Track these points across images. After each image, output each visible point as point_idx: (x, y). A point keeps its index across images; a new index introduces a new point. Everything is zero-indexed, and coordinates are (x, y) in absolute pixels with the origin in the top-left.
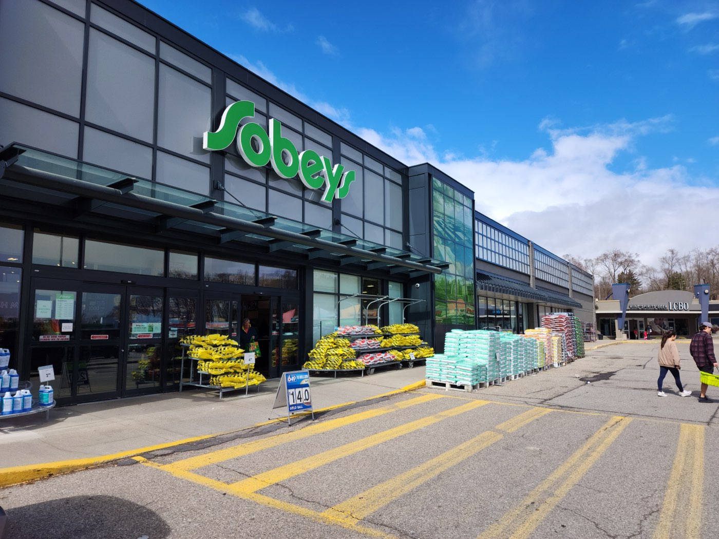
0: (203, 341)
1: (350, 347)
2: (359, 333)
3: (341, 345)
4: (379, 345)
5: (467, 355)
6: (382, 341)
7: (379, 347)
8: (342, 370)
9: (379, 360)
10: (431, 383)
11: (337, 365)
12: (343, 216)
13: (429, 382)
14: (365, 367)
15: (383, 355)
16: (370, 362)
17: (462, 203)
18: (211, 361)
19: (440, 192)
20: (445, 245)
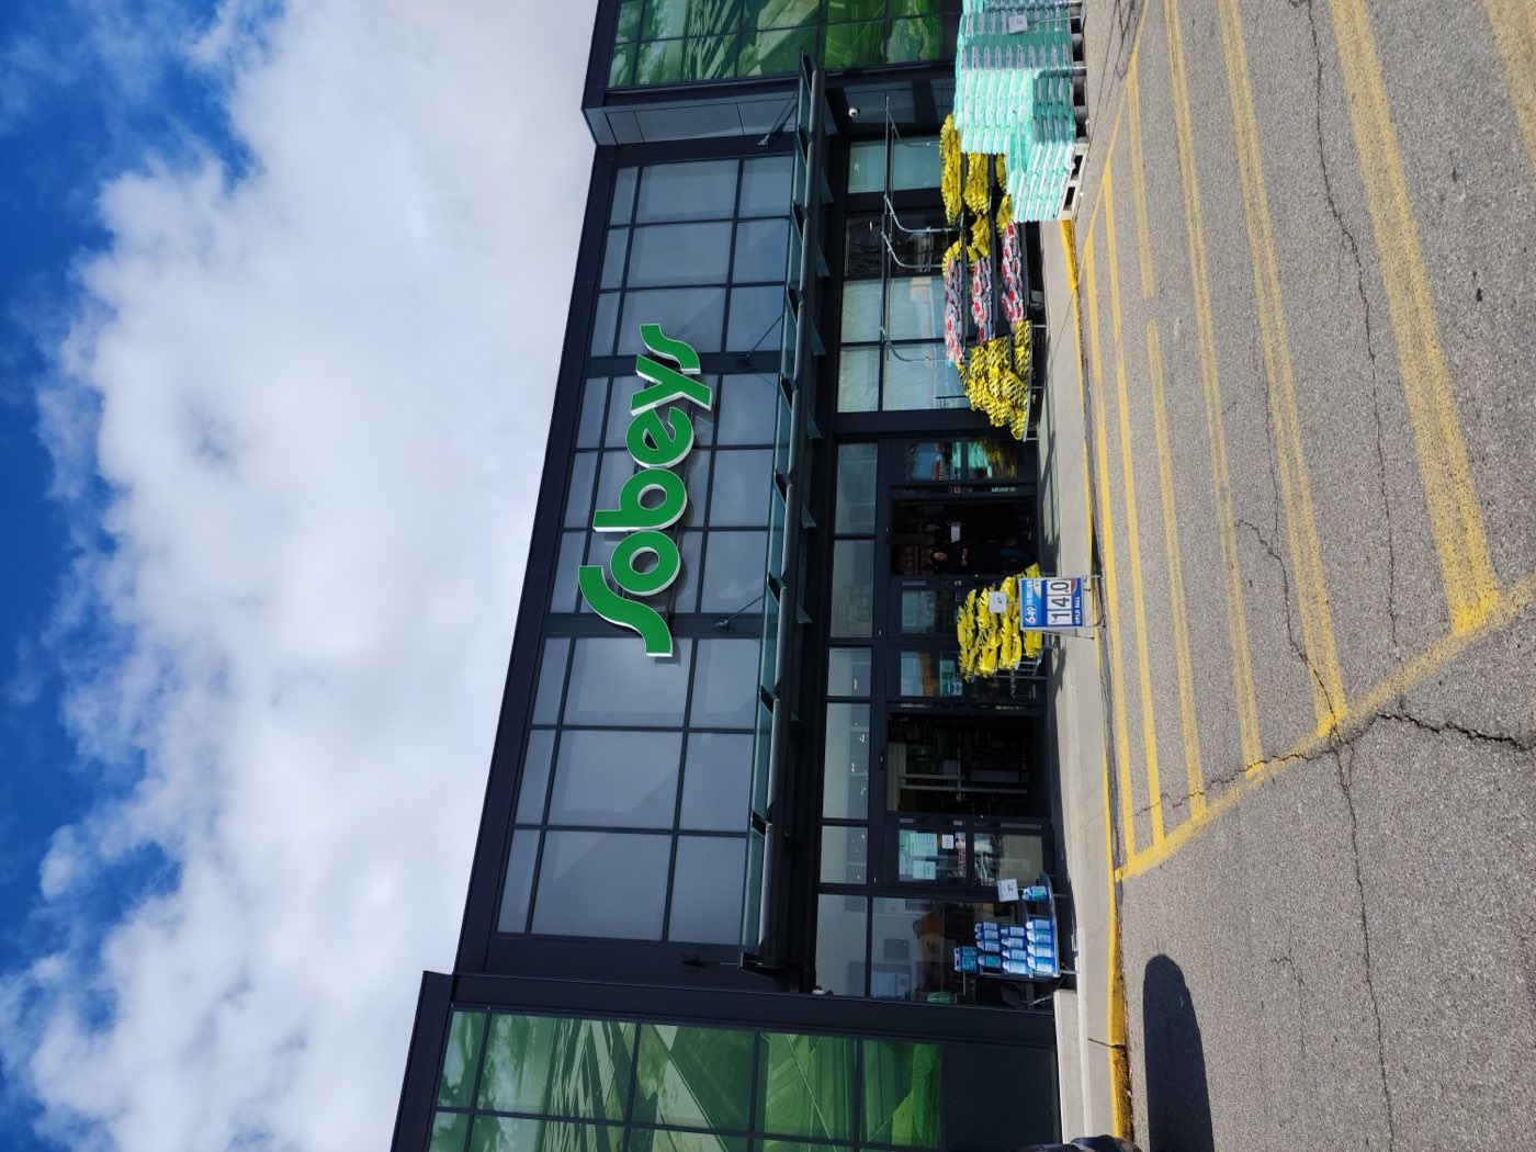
0: (968, 651)
1: (986, 348)
2: (960, 310)
3: (982, 366)
4: (985, 260)
5: (1010, 110)
6: (977, 250)
7: (988, 262)
8: (1030, 377)
9: (1016, 273)
10: (1066, 212)
11: (1019, 386)
12: (732, 347)
13: (1064, 215)
14: (1028, 319)
15: (1006, 261)
16: (1017, 304)
18: (999, 652)
19: (637, 60)
20: (756, 32)
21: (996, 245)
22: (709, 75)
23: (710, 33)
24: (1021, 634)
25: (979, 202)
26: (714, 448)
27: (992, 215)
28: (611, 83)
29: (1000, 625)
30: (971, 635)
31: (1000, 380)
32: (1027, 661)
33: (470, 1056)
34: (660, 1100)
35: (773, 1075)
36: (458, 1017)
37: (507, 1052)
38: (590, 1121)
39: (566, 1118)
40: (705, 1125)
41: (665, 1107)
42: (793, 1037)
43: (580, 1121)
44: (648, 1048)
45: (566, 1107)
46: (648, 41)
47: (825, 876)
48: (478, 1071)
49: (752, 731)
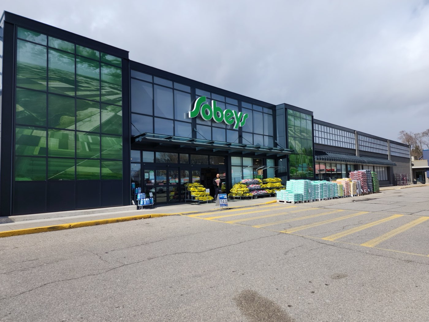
0: (192, 185)
1: (246, 187)
2: (251, 182)
3: (243, 187)
6: (262, 185)
7: (260, 188)
8: (243, 196)
9: (260, 193)
10: (279, 201)
11: (241, 194)
14: (253, 196)
15: (261, 191)
16: (255, 194)
17: (305, 118)
18: (195, 192)
19: (292, 115)
20: (295, 140)
21: (263, 189)
22: (289, 130)
23: (295, 131)
24: (201, 196)
25: (269, 185)
26: (226, 129)
27: (267, 188)
28: (288, 110)
29: (201, 191)
31: (241, 190)
32: (194, 198)
33: (112, 62)
34: (106, 111)
35: (113, 139)
36: (120, 59)
37: (114, 72)
38: (100, 93)
39: (100, 86)
40: (102, 122)
42: (122, 144)
43: (100, 90)
44: (117, 108)
45: (103, 86)
46: (294, 118)
47: (144, 153)
48: (109, 64)
49: (174, 135)
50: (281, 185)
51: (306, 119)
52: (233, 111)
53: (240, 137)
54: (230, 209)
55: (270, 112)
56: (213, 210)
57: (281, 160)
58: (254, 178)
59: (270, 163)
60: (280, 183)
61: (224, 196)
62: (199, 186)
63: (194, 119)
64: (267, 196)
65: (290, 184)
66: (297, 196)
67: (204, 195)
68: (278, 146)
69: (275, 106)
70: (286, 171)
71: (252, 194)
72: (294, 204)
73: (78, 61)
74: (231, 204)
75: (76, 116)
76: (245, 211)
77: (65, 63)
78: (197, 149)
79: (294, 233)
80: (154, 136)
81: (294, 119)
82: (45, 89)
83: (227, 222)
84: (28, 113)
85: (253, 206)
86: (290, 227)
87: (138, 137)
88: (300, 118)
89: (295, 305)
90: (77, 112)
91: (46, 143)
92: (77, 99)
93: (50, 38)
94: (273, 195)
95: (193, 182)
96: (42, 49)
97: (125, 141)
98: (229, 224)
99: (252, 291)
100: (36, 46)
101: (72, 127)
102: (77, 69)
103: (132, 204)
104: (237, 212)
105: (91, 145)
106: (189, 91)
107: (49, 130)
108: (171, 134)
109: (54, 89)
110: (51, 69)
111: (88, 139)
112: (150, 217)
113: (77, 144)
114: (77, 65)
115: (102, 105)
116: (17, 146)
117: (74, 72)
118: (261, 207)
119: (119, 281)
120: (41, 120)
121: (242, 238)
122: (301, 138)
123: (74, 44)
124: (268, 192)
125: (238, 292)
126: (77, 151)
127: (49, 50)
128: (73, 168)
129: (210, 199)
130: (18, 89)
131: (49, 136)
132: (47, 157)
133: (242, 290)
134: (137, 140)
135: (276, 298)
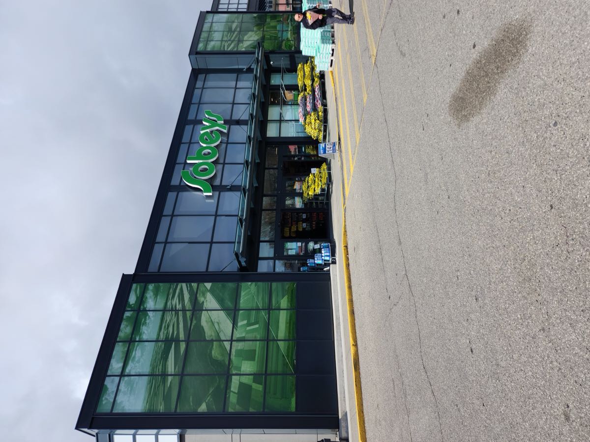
0: (306, 192)
1: (311, 115)
2: (303, 108)
3: (309, 121)
5: (315, 42)
6: (308, 93)
7: (311, 95)
8: (323, 121)
9: (319, 96)
10: (331, 68)
11: (320, 124)
14: (322, 106)
16: (319, 103)
17: (210, 24)
18: (314, 189)
19: (206, 45)
20: (243, 41)
21: (313, 91)
22: (229, 49)
23: (230, 40)
24: (321, 181)
25: (308, 82)
26: (227, 143)
27: (312, 85)
28: (198, 50)
29: (315, 181)
30: (307, 187)
31: (315, 123)
32: (323, 190)
33: (138, 296)
34: (205, 304)
35: (243, 294)
36: (134, 286)
37: (152, 294)
38: (180, 310)
39: (172, 310)
40: (220, 309)
41: (206, 305)
42: (250, 283)
43: (177, 311)
44: (201, 289)
45: (172, 307)
46: (210, 41)
47: (261, 255)
48: (141, 300)
49: (237, 216)
50: (308, 64)
51: (212, 23)
52: (202, 132)
53: (238, 122)
54: (339, 139)
55: (201, 77)
56: (340, 163)
57: (271, 63)
58: (298, 104)
59: (276, 80)
60: (305, 65)
61: (321, 147)
62: (307, 184)
63: (214, 188)
64: (323, 85)
65: (306, 50)
66: (324, 40)
67: (320, 176)
68: (252, 67)
69: (193, 70)
70: (288, 55)
71: (320, 107)
72: (335, 44)
73: (140, 338)
74: (333, 138)
75: (212, 341)
76: (344, 118)
77: (142, 355)
78: (256, 185)
79: (376, 43)
80: (239, 243)
81: (213, 41)
82: (177, 378)
83: (358, 142)
84: (209, 398)
85: (337, 105)
86: (367, 49)
87: (239, 263)
88: (210, 31)
89: (473, 38)
90: (207, 339)
91: (248, 376)
92: (190, 339)
93: (109, 373)
94: (322, 76)
95: (301, 191)
96: (125, 383)
97: (245, 279)
98: (360, 139)
99: (450, 101)
100: (121, 390)
101: (227, 345)
102: (149, 340)
103: (329, 270)
104: (345, 128)
105: (251, 322)
106: (175, 194)
107: (230, 373)
108: (235, 219)
109: (177, 367)
110: (151, 371)
111: (242, 326)
112: (346, 247)
113: (249, 339)
114: (145, 340)
115: (197, 308)
116: (251, 410)
117: (154, 343)
118: (338, 94)
119: (425, 279)
120: (218, 382)
121: (380, 120)
122: (240, 31)
123: (117, 344)
124: (318, 84)
125: (451, 121)
126: (258, 338)
127: (126, 374)
128: (281, 344)
129: (326, 167)
130: (178, 411)
131: (239, 372)
132: (266, 374)
133: (449, 116)
134: (244, 264)
135: (463, 66)
